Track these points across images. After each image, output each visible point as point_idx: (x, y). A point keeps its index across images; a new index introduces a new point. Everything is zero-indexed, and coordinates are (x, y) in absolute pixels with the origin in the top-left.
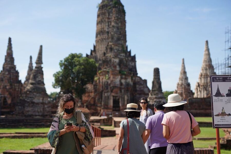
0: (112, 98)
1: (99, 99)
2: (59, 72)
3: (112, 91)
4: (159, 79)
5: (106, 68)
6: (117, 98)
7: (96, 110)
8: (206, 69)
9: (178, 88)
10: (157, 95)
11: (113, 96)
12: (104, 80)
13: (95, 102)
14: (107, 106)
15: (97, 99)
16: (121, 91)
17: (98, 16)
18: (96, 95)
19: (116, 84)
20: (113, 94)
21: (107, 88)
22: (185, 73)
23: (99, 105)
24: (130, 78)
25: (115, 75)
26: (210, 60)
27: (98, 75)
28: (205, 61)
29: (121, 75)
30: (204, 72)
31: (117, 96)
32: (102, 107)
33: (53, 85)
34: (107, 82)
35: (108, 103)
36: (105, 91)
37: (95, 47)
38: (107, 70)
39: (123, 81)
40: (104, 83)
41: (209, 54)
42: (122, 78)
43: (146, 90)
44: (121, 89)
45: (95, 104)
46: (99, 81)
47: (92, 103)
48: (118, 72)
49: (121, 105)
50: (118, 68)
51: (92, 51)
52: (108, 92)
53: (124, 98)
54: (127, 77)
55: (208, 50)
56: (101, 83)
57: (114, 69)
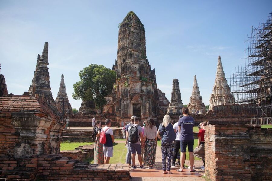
0: (132, 106)
1: (118, 108)
2: (80, 82)
3: (131, 99)
4: (178, 90)
5: (125, 75)
6: (138, 106)
7: (115, 120)
8: (220, 82)
9: (191, 101)
10: (176, 106)
11: (133, 104)
12: (123, 87)
13: (113, 111)
14: (127, 115)
15: (115, 108)
16: (142, 99)
17: (120, 34)
18: (115, 104)
19: (137, 91)
20: (133, 102)
21: (127, 96)
22: (197, 88)
23: (118, 114)
24: (152, 85)
25: (135, 81)
26: (223, 74)
27: (118, 83)
28: (218, 75)
29: (141, 82)
30: (218, 84)
31: (138, 104)
32: (122, 117)
33: (73, 96)
34: (127, 90)
35: (127, 112)
36: (124, 99)
37: (116, 62)
38: (127, 77)
39: (144, 88)
40: (123, 91)
41: (222, 68)
42: (142, 85)
43: (165, 101)
44: (141, 96)
45: (113, 114)
46: (118, 89)
47: (111, 112)
48: (138, 78)
49: (141, 114)
50: (138, 75)
51: (114, 66)
52: (127, 99)
53: (145, 106)
54: (148, 84)
55: (221, 64)
56: (120, 91)
57: (133, 75)
